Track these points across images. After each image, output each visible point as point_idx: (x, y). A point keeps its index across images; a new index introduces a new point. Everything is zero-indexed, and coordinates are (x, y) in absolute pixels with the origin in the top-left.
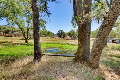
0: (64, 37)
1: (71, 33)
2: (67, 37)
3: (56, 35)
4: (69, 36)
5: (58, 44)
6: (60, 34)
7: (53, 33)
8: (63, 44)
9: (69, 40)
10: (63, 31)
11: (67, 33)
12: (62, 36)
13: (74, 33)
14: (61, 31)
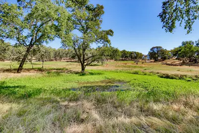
0: (164, 59)
1: (180, 50)
2: (171, 59)
3: (146, 56)
4: (175, 58)
5: (136, 73)
6: (155, 54)
7: (141, 54)
8: (145, 75)
9: (176, 65)
10: (160, 47)
11: (172, 51)
12: (159, 58)
13: (190, 48)
14: (157, 47)
